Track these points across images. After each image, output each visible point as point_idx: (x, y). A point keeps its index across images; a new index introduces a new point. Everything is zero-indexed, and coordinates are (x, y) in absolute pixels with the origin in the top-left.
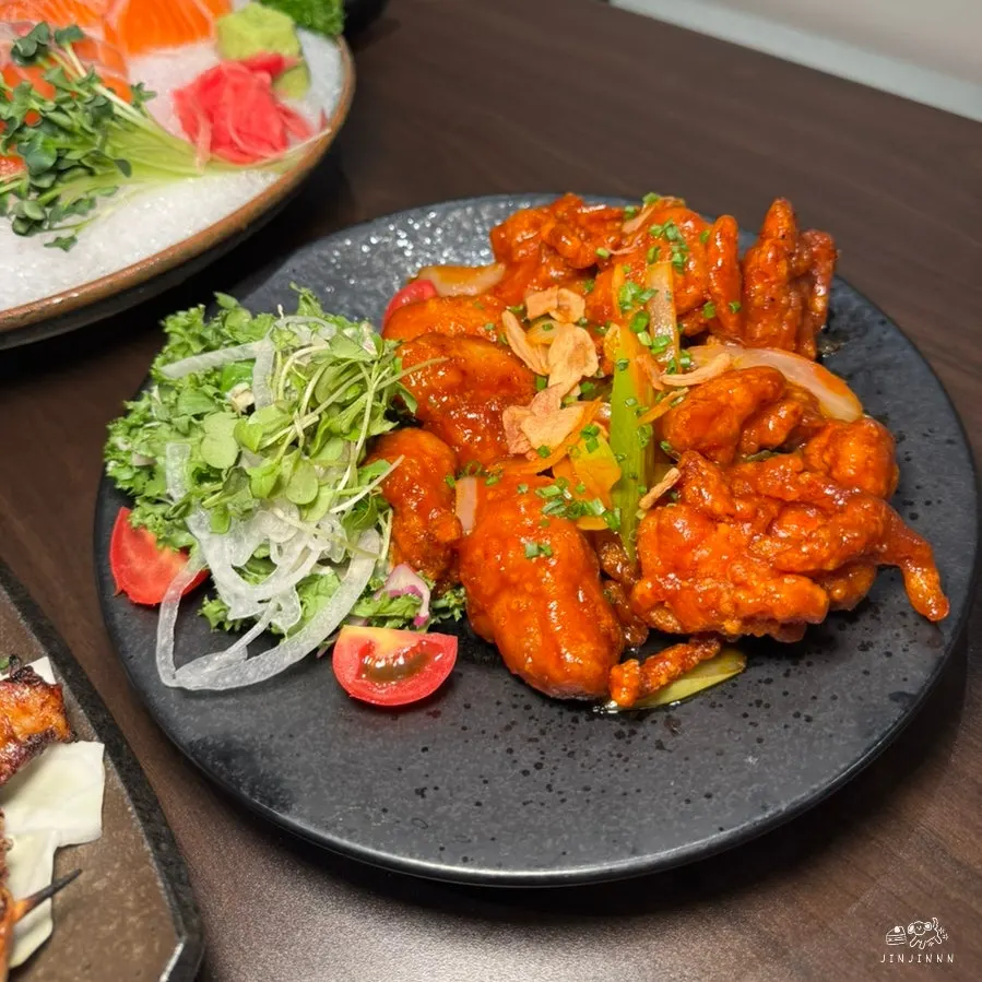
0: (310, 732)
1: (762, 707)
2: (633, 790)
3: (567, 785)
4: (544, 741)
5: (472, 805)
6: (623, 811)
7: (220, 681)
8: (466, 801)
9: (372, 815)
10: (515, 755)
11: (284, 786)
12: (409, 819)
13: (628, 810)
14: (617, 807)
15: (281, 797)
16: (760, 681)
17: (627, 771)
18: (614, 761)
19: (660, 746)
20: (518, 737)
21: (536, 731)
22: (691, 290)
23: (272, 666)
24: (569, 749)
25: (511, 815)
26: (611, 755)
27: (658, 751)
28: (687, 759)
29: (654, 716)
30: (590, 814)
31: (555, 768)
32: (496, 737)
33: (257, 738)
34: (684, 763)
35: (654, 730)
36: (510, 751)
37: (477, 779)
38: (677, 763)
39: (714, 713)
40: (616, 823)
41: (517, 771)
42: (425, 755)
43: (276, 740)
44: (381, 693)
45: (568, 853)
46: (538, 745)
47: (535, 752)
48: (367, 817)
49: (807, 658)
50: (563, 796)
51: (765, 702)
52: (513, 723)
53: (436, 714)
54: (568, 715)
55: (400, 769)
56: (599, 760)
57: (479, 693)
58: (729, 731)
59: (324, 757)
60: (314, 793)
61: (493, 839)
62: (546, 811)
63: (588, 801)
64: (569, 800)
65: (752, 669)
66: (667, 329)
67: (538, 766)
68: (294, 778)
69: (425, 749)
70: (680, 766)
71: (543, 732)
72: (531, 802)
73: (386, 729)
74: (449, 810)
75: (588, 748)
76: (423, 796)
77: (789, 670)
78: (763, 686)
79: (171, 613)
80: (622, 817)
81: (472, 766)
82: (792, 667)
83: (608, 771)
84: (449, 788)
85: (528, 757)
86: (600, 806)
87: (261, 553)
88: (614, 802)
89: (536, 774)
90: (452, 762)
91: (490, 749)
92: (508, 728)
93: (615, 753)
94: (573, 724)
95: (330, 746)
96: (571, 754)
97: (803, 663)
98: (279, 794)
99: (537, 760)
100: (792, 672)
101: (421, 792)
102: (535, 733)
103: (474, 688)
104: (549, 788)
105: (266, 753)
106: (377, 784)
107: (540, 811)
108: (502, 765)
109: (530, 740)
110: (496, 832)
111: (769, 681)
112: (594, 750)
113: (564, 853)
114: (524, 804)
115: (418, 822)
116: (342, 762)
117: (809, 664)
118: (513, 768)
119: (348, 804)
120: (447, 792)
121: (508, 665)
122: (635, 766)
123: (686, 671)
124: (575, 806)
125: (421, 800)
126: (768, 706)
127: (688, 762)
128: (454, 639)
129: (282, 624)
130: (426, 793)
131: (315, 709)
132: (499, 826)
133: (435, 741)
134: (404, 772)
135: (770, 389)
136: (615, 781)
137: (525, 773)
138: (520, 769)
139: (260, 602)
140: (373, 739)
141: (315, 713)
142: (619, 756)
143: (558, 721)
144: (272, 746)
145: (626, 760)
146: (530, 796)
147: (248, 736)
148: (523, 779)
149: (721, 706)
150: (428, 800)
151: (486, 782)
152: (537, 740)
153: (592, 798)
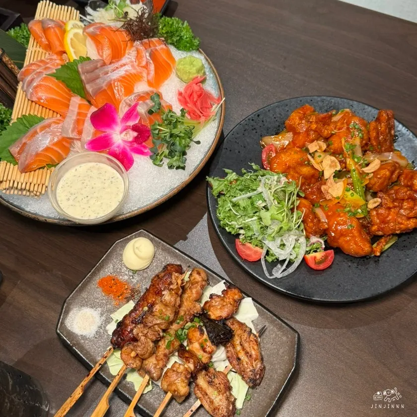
1: (405, 247)
10: (355, 272)
16: (403, 241)
20: (353, 268)
22: (364, 142)
36: (353, 271)
47: (359, 270)
52: (350, 265)
54: (362, 260)
55: (331, 282)
64: (372, 279)
65: (400, 238)
66: (360, 154)
77: (409, 237)
79: (263, 261)
87: (282, 243)
88: (382, 276)
91: (348, 272)
92: (350, 267)
102: (356, 266)
108: (353, 275)
109: (356, 268)
121: (345, 252)
123: (387, 243)
125: (340, 287)
128: (332, 250)
129: (292, 257)
130: (340, 285)
134: (333, 282)
150: (342, 287)
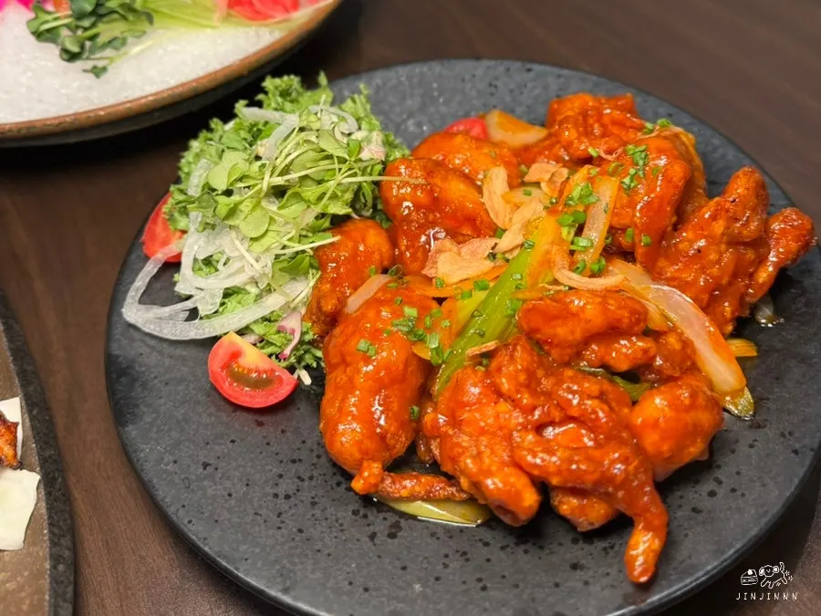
0: (180, 388)
1: (464, 558)
2: (326, 552)
3: (291, 520)
4: (306, 483)
5: (226, 493)
6: (306, 560)
7: (147, 325)
8: (225, 489)
9: (166, 460)
10: (281, 480)
11: (136, 411)
12: (183, 476)
13: (310, 562)
14: (306, 556)
15: (129, 416)
16: (480, 540)
17: (336, 537)
18: (335, 527)
19: (373, 536)
20: (294, 470)
21: (308, 474)
23: (180, 332)
24: (316, 500)
25: (241, 515)
26: (337, 521)
27: (367, 539)
28: (379, 557)
29: (388, 515)
30: (286, 547)
31: (295, 505)
32: (281, 462)
33: (147, 374)
34: (375, 558)
35: (380, 523)
36: (281, 476)
37: (244, 479)
38: (371, 555)
39: (429, 540)
40: (294, 564)
41: (272, 491)
42: (230, 445)
43: (156, 381)
44: (229, 388)
45: (249, 561)
46: (300, 483)
47: (294, 487)
48: (162, 459)
49: (528, 546)
50: (281, 525)
51: (469, 556)
52: (300, 460)
53: (260, 424)
55: (208, 443)
56: (326, 519)
57: (299, 428)
58: (426, 558)
59: (173, 408)
60: (148, 426)
61: (216, 521)
62: (263, 527)
63: (293, 539)
64: (283, 530)
65: (484, 528)
66: (595, 235)
67: (287, 497)
68: (145, 409)
69: (233, 441)
70: (370, 558)
71: (311, 478)
72: (261, 515)
73: (223, 414)
74: (211, 486)
75: (328, 507)
76: (205, 469)
77: (508, 546)
78: (480, 544)
79: (154, 267)
80: (302, 563)
81: (249, 469)
82: (512, 545)
83: (324, 530)
84: (223, 474)
85: (286, 486)
86: (296, 548)
88: (308, 551)
89: (281, 500)
90: (240, 459)
91: (270, 467)
92: (294, 461)
93: (340, 521)
94: (334, 486)
95: (183, 403)
96: (314, 504)
97: (523, 547)
98: (129, 413)
99: (290, 493)
100: (509, 549)
101: (205, 465)
102: (306, 476)
103: (298, 423)
104: (279, 515)
105: (144, 386)
106: (187, 444)
107: (259, 525)
108: (266, 482)
109: (299, 478)
110: (222, 518)
111: (486, 544)
112: (331, 510)
113: (246, 559)
114: (256, 514)
115: (187, 482)
116: (180, 418)
117: (526, 552)
118: (272, 488)
119: (159, 444)
120: (220, 475)
122: (344, 538)
124: (283, 536)
125: (201, 470)
126: (467, 560)
127: (378, 560)
130: (208, 468)
131: (194, 376)
132: (228, 516)
133: (242, 440)
134: (209, 447)
135: (626, 321)
136: (322, 539)
137: (276, 496)
138: (276, 491)
139: (197, 288)
140: (210, 415)
141: (192, 379)
142: (341, 525)
143: (328, 477)
144: (151, 384)
145: (342, 531)
146: (263, 512)
147: (143, 369)
148: (270, 498)
149: (438, 538)
150: (206, 472)
151: (247, 485)
152: (303, 480)
153: (297, 539)
